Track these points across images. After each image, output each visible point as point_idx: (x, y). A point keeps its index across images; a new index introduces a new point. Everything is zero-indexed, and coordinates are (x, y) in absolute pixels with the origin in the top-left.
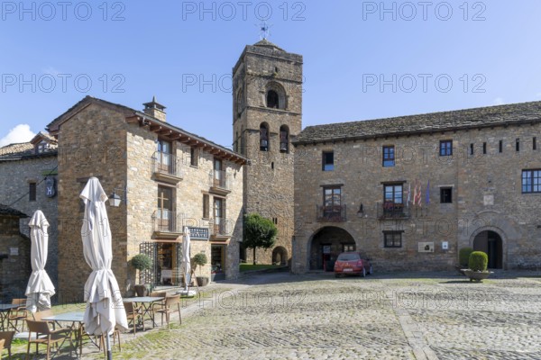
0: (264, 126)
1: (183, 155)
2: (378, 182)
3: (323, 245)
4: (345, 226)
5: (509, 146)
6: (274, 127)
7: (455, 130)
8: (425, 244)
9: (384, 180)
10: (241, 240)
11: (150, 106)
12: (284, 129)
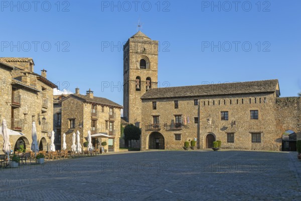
0: (138, 78)
1: (99, 107)
2: (172, 115)
3: (156, 139)
4: (160, 132)
5: (216, 103)
6: (143, 79)
7: (198, 96)
8: (189, 139)
9: (175, 114)
10: (120, 137)
11: (89, 92)
12: (148, 79)
